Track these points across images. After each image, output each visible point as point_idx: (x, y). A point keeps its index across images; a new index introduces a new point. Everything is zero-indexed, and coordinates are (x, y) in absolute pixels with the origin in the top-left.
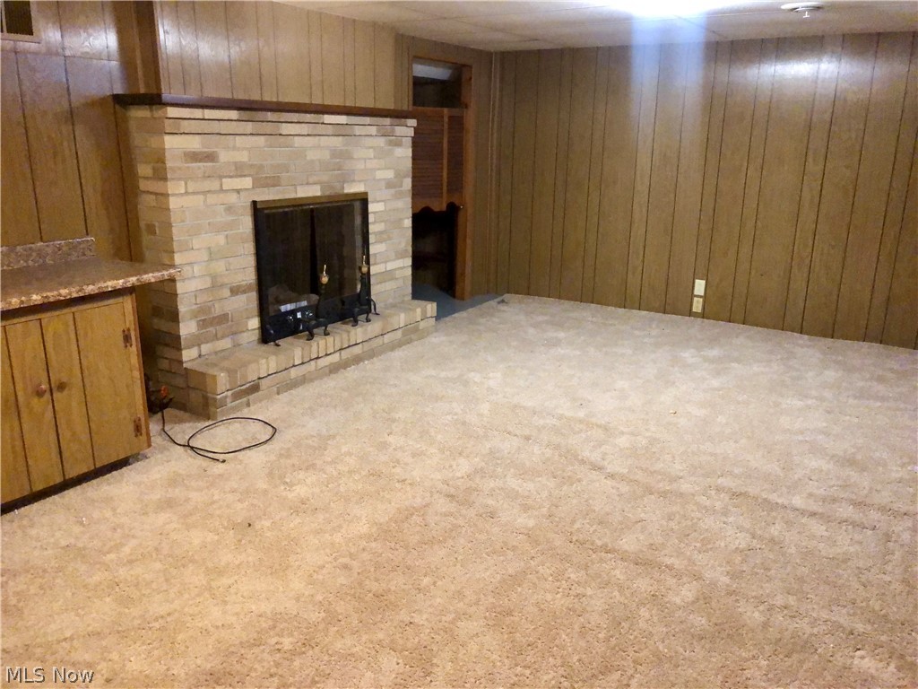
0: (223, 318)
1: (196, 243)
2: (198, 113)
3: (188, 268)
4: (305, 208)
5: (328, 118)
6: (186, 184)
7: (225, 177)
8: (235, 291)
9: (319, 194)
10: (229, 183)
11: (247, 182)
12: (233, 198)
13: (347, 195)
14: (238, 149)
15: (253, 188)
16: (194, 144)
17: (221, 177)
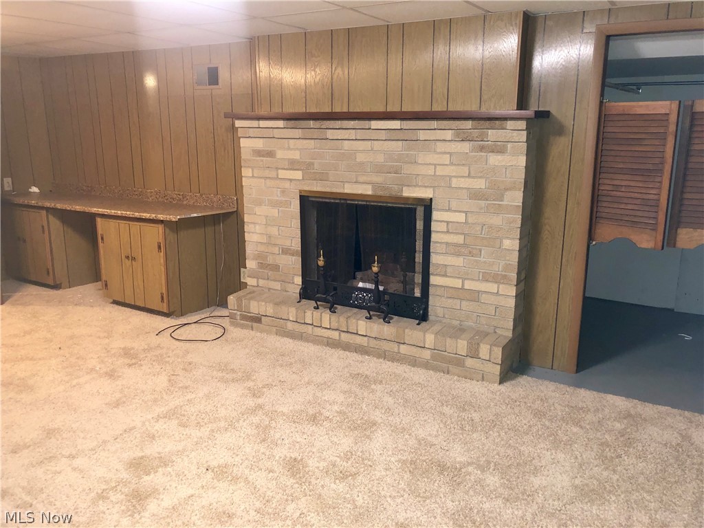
0: (275, 268)
1: (258, 210)
2: (255, 123)
3: (252, 226)
4: (348, 202)
5: (375, 124)
6: (253, 171)
7: (280, 169)
8: (285, 251)
9: (370, 193)
10: (282, 174)
11: (298, 175)
12: (287, 185)
13: (408, 198)
14: (291, 149)
15: (303, 179)
16: (259, 144)
17: (277, 169)
